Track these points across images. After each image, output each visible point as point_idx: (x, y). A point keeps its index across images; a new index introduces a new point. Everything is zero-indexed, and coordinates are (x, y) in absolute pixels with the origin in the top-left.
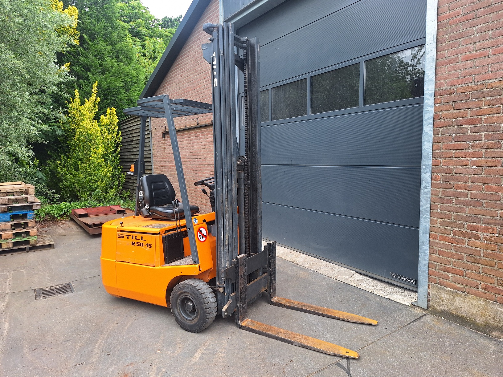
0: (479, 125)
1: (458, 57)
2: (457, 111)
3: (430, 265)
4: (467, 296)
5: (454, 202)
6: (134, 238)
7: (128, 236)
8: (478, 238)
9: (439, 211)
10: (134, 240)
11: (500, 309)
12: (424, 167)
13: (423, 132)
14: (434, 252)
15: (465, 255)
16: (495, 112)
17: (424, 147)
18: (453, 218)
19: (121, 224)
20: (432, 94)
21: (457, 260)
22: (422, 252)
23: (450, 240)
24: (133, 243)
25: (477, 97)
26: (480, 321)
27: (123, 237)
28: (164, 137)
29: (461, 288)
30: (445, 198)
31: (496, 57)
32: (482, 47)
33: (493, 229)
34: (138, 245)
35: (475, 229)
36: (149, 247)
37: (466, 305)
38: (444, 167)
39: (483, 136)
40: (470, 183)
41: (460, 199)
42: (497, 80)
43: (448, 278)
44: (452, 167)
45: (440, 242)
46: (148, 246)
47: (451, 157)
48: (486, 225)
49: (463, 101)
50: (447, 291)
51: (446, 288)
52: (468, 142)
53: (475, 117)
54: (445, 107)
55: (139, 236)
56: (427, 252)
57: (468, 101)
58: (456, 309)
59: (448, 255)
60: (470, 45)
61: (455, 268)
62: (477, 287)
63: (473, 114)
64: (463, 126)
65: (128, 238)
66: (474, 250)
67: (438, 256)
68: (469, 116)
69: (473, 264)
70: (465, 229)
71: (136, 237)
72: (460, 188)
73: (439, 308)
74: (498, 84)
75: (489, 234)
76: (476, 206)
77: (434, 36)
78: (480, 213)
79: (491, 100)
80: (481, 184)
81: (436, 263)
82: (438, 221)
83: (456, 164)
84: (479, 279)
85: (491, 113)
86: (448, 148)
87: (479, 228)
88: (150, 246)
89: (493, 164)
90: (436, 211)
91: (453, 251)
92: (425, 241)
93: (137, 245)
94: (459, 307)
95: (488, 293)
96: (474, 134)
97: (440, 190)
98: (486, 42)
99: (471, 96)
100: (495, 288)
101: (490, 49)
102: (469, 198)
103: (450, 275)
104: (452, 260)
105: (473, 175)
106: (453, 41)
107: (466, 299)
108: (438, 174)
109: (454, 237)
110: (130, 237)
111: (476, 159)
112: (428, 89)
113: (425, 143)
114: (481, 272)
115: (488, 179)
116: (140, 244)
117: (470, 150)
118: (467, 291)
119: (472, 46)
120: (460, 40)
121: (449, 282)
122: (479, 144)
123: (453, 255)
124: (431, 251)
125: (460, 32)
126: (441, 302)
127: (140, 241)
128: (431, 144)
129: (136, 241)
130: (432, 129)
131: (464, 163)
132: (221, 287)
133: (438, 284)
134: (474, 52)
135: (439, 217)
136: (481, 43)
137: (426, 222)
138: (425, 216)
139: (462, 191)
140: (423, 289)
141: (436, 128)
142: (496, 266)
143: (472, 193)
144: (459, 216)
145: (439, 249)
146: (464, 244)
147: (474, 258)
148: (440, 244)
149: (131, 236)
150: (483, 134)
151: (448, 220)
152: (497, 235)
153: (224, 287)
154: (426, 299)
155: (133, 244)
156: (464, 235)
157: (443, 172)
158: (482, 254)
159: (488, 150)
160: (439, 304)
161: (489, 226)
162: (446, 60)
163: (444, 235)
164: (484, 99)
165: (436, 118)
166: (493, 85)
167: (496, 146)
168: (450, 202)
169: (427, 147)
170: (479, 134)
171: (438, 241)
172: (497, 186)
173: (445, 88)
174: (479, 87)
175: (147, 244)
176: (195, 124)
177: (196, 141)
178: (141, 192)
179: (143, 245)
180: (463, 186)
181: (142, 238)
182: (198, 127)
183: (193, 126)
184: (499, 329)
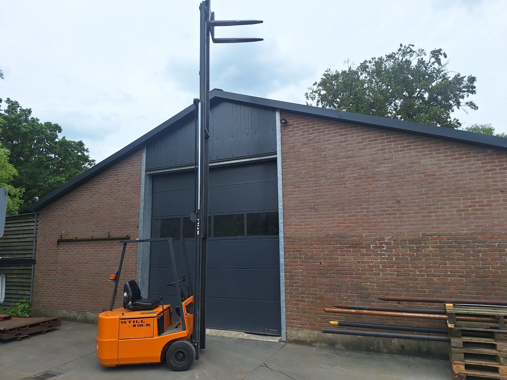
0: (302, 252)
1: (291, 223)
2: (293, 246)
3: (287, 318)
4: (303, 330)
6: (135, 322)
7: (130, 321)
8: (304, 301)
9: (289, 290)
10: (135, 323)
12: (281, 270)
13: (280, 254)
14: (288, 311)
15: (300, 310)
16: (307, 248)
17: (280, 261)
18: (294, 293)
19: (123, 314)
20: (283, 237)
21: (298, 313)
22: (282, 312)
23: (293, 304)
25: (300, 241)
26: (308, 340)
27: (125, 323)
28: (58, 244)
29: (300, 326)
30: (291, 284)
31: (305, 226)
33: (310, 297)
35: (304, 298)
37: (303, 334)
38: (290, 270)
40: (300, 277)
41: (297, 284)
42: (306, 235)
43: (294, 323)
44: (292, 270)
47: (292, 266)
48: (307, 295)
49: (295, 242)
50: (294, 329)
51: (294, 328)
52: (298, 259)
54: (288, 243)
55: (139, 320)
56: (285, 312)
57: (297, 242)
58: (299, 337)
59: (294, 311)
61: (297, 317)
62: (306, 324)
63: (299, 248)
64: (296, 252)
65: (130, 323)
66: (304, 307)
67: (290, 313)
69: (304, 314)
70: (300, 298)
71: (137, 321)
73: (291, 339)
74: (307, 237)
75: (309, 299)
76: (303, 287)
78: (305, 290)
79: (304, 243)
80: (304, 278)
81: (289, 316)
82: (289, 295)
83: (294, 269)
84: (307, 320)
85: (305, 248)
86: (290, 261)
88: (149, 325)
89: (308, 269)
90: (287, 291)
91: (295, 309)
92: (283, 306)
95: (310, 326)
96: (300, 256)
97: (289, 281)
99: (298, 240)
100: (313, 323)
102: (300, 284)
103: (295, 321)
104: (295, 313)
105: (301, 274)
106: (289, 217)
108: (287, 273)
109: (296, 302)
111: (301, 267)
112: (281, 235)
113: (281, 259)
114: (307, 317)
115: (307, 275)
116: (140, 325)
117: (299, 263)
118: (302, 327)
119: (297, 220)
120: (292, 217)
121: (295, 325)
122: (302, 260)
123: (296, 311)
125: (292, 213)
126: (292, 335)
127: (141, 323)
129: (137, 324)
130: (283, 253)
131: (297, 268)
132: (196, 343)
133: (290, 327)
134: (297, 223)
135: (289, 293)
136: (300, 220)
137: (284, 297)
138: (283, 294)
139: (297, 281)
140: (283, 332)
141: (285, 252)
142: (313, 313)
143: (301, 282)
144: (297, 292)
145: (290, 309)
146: (300, 305)
147: (304, 311)
148: (290, 306)
149: (133, 321)
150: (303, 256)
151: (293, 295)
152: (312, 299)
153: (197, 343)
154: (285, 336)
155: (134, 326)
156: (300, 301)
157: (289, 272)
158: (307, 309)
159: (305, 263)
160: (291, 337)
161: (309, 296)
162: (287, 224)
163: (291, 302)
164: (302, 242)
165: (285, 248)
166: (305, 237)
167: (308, 261)
168: (293, 286)
169: (282, 261)
171: (289, 305)
172: (310, 278)
173: (288, 235)
174: (300, 237)
175: (147, 325)
176: (106, 236)
177: (105, 250)
178: (126, 293)
179: (143, 326)
180: (297, 278)
181: (142, 321)
182: (109, 239)
183: (103, 237)
184: (316, 342)
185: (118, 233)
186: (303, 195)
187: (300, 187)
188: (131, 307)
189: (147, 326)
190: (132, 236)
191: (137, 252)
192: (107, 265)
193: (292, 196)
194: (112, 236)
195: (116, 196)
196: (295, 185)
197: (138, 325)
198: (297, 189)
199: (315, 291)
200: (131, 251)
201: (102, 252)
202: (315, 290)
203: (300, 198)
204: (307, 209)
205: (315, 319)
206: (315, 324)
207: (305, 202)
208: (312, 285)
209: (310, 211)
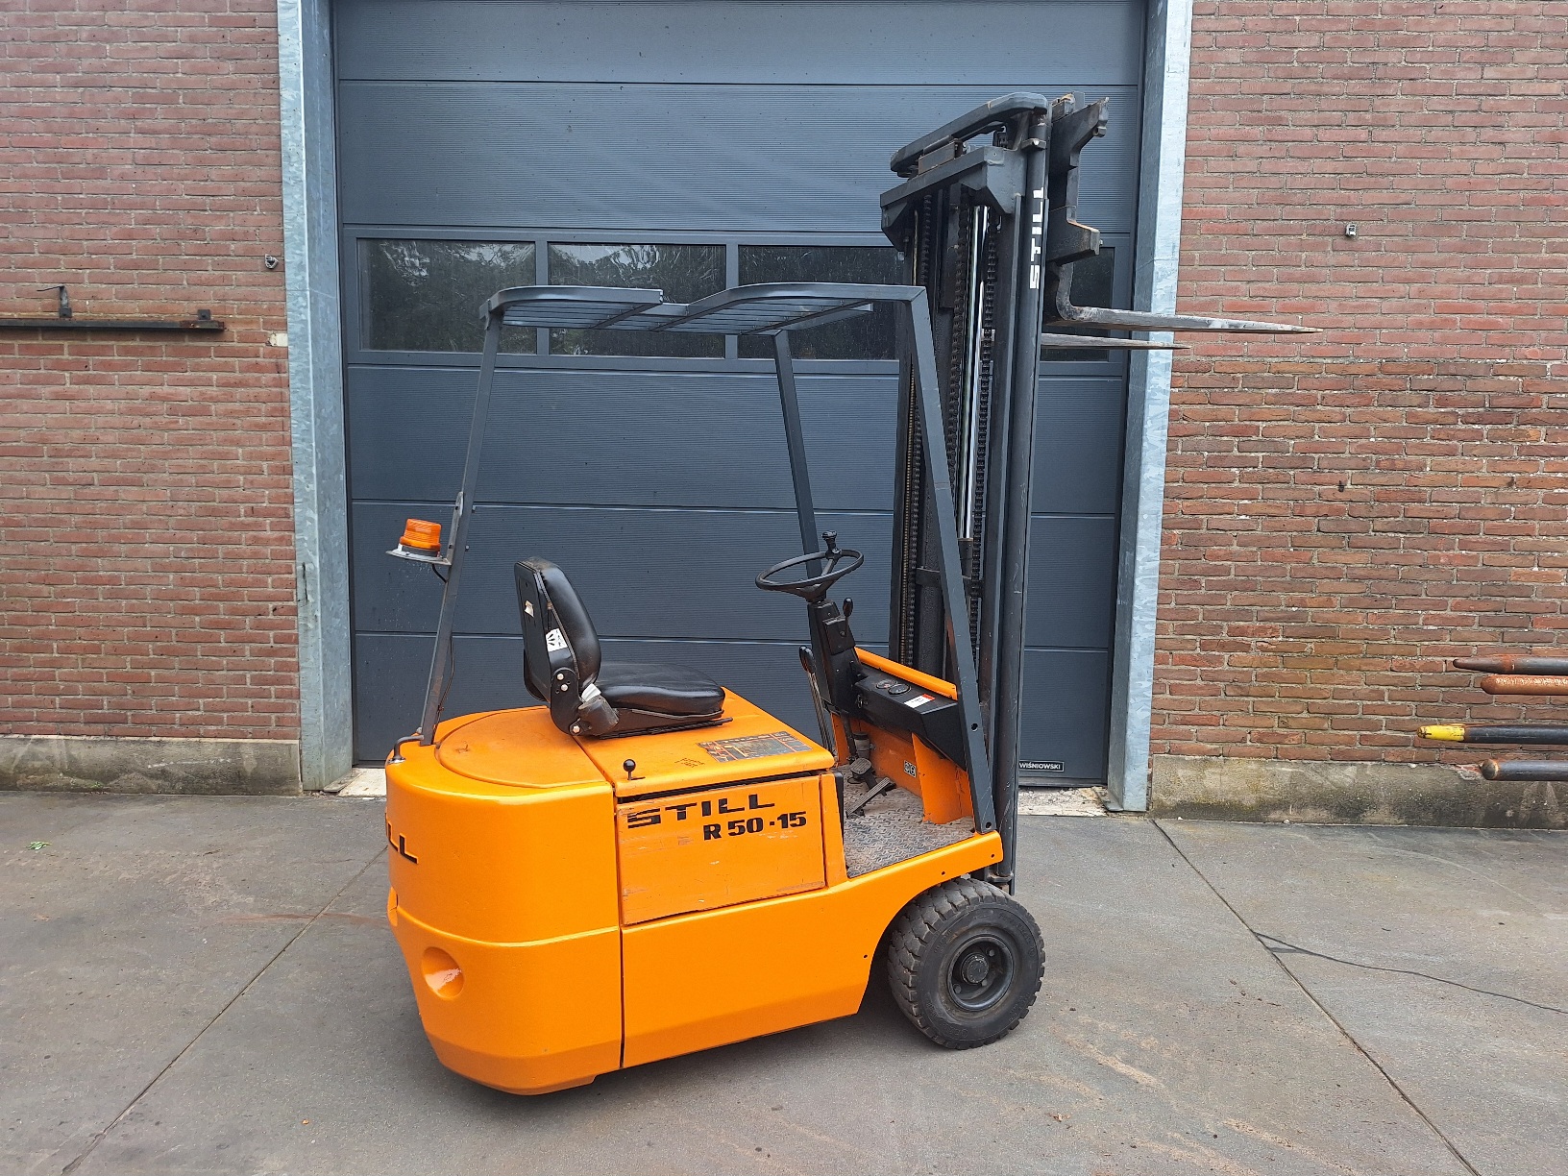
0: (1254, 438)
1: (1216, 302)
2: (1215, 407)
3: (1156, 718)
4: (1227, 763)
5: (1203, 585)
6: (715, 808)
7: (683, 807)
8: (1246, 648)
9: (1173, 604)
10: (716, 817)
11: (1283, 769)
12: (1145, 516)
13: (1145, 444)
14: (1161, 691)
15: (1222, 685)
16: (1281, 418)
17: (1145, 476)
18: (1201, 617)
20: (1167, 365)
21: (1207, 698)
22: (1137, 696)
23: (1195, 661)
24: (712, 829)
25: (1253, 385)
26: (1249, 800)
29: (1215, 749)
30: (1186, 577)
32: (1261, 293)
33: (1275, 630)
34: (736, 830)
35: (1243, 632)
36: (794, 825)
37: (1225, 778)
38: (1186, 516)
39: (1261, 460)
40: (1235, 548)
41: (1215, 578)
42: (1286, 359)
43: (1189, 737)
44: (1201, 517)
45: (1174, 667)
46: (790, 823)
47: (1201, 497)
48: (1262, 624)
49: (1226, 390)
50: (1186, 762)
51: (1187, 758)
52: (1233, 470)
53: (1248, 423)
54: (1190, 396)
55: (737, 797)
56: (1149, 693)
57: (1236, 390)
58: (1206, 792)
59: (1192, 691)
60: (1239, 283)
61: (1204, 713)
62: (1243, 740)
63: (1244, 417)
64: (1225, 438)
65: (682, 816)
66: (1240, 672)
67: (1169, 696)
68: (1237, 419)
69: (1237, 698)
70: (1224, 636)
71: (723, 802)
72: (1217, 558)
73: (1169, 801)
74: (1287, 368)
75: (1266, 639)
76: (1246, 590)
77: (1174, 247)
78: (1253, 601)
79: (1276, 395)
80: (1255, 549)
81: (1165, 712)
82: (1170, 626)
83: (1210, 511)
84: (1250, 723)
85: (1274, 418)
86: (1194, 479)
87: (1250, 631)
88: (797, 822)
89: (1273, 511)
90: (1167, 606)
91: (1199, 682)
92: (1145, 671)
93: (731, 834)
94: (1212, 786)
95: (1262, 745)
96: (1244, 454)
97: (1177, 564)
98: (1267, 285)
99: (1241, 382)
100: (1274, 733)
101: (1275, 300)
102: (1232, 576)
103: (1193, 729)
104: (1198, 699)
105: (1241, 533)
106: (1209, 268)
107: (1226, 768)
108: (1175, 532)
109: (1203, 653)
110: (694, 813)
111: (1246, 502)
112: (1157, 355)
113: (1149, 466)
114: (1251, 710)
115: (1268, 537)
116: (745, 824)
117: (1236, 484)
118: (1226, 751)
119: (1244, 286)
120: (1223, 269)
121: (1192, 744)
122: (1254, 473)
123: (1201, 688)
124: (1157, 688)
125: (1222, 252)
126: (1175, 787)
127: (750, 814)
128: (1162, 471)
129: (724, 820)
130: (1165, 438)
131: (1226, 509)
133: (1169, 753)
134: (1246, 298)
135: (1174, 616)
136: (1260, 284)
137: (1147, 631)
138: (1145, 619)
139: (1221, 563)
140: (1137, 772)
141: (1173, 436)
142: (1277, 694)
143: (1238, 566)
144: (1214, 610)
145: (1172, 682)
146: (1222, 663)
147: (1238, 687)
148: (1173, 671)
149: (699, 805)
150: (1260, 455)
151: (1192, 622)
152: (1280, 639)
154: (1143, 793)
155: (711, 832)
156: (1223, 646)
157: (1185, 527)
158: (1253, 678)
159: (1268, 485)
160: (1170, 794)
161: (1268, 624)
163: (1182, 652)
164: (1263, 391)
165: (1173, 416)
166: (1281, 367)
167: (1280, 478)
168: (1196, 585)
169: (1152, 474)
170: (1253, 455)
171: (1169, 667)
172: (1281, 550)
173: (1192, 358)
174: (1255, 368)
175: (783, 818)
176: (37, 310)
177: (46, 390)
178: (556, 633)
179: (760, 828)
180: (1222, 553)
181: (753, 801)
182: (64, 327)
183: (24, 314)
184: (1281, 805)
185: (135, 297)
186: (1290, 165)
187: (1279, 122)
188: (613, 717)
189: (785, 825)
190: (234, 322)
191: (284, 413)
192: (71, 476)
193: (1231, 166)
194: (85, 309)
195: (86, 62)
196: (1255, 107)
197: (731, 825)
198: (1258, 131)
199: (1302, 603)
200: (237, 406)
201: (25, 404)
202: (1302, 599)
203: (1273, 179)
204: (1304, 237)
205: (1287, 718)
206: (1286, 736)
207: (1296, 200)
208: (1288, 578)
209: (1314, 247)
